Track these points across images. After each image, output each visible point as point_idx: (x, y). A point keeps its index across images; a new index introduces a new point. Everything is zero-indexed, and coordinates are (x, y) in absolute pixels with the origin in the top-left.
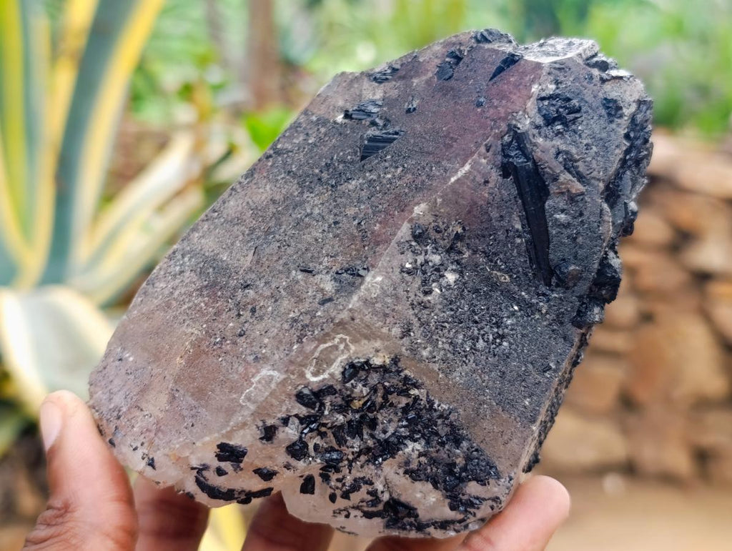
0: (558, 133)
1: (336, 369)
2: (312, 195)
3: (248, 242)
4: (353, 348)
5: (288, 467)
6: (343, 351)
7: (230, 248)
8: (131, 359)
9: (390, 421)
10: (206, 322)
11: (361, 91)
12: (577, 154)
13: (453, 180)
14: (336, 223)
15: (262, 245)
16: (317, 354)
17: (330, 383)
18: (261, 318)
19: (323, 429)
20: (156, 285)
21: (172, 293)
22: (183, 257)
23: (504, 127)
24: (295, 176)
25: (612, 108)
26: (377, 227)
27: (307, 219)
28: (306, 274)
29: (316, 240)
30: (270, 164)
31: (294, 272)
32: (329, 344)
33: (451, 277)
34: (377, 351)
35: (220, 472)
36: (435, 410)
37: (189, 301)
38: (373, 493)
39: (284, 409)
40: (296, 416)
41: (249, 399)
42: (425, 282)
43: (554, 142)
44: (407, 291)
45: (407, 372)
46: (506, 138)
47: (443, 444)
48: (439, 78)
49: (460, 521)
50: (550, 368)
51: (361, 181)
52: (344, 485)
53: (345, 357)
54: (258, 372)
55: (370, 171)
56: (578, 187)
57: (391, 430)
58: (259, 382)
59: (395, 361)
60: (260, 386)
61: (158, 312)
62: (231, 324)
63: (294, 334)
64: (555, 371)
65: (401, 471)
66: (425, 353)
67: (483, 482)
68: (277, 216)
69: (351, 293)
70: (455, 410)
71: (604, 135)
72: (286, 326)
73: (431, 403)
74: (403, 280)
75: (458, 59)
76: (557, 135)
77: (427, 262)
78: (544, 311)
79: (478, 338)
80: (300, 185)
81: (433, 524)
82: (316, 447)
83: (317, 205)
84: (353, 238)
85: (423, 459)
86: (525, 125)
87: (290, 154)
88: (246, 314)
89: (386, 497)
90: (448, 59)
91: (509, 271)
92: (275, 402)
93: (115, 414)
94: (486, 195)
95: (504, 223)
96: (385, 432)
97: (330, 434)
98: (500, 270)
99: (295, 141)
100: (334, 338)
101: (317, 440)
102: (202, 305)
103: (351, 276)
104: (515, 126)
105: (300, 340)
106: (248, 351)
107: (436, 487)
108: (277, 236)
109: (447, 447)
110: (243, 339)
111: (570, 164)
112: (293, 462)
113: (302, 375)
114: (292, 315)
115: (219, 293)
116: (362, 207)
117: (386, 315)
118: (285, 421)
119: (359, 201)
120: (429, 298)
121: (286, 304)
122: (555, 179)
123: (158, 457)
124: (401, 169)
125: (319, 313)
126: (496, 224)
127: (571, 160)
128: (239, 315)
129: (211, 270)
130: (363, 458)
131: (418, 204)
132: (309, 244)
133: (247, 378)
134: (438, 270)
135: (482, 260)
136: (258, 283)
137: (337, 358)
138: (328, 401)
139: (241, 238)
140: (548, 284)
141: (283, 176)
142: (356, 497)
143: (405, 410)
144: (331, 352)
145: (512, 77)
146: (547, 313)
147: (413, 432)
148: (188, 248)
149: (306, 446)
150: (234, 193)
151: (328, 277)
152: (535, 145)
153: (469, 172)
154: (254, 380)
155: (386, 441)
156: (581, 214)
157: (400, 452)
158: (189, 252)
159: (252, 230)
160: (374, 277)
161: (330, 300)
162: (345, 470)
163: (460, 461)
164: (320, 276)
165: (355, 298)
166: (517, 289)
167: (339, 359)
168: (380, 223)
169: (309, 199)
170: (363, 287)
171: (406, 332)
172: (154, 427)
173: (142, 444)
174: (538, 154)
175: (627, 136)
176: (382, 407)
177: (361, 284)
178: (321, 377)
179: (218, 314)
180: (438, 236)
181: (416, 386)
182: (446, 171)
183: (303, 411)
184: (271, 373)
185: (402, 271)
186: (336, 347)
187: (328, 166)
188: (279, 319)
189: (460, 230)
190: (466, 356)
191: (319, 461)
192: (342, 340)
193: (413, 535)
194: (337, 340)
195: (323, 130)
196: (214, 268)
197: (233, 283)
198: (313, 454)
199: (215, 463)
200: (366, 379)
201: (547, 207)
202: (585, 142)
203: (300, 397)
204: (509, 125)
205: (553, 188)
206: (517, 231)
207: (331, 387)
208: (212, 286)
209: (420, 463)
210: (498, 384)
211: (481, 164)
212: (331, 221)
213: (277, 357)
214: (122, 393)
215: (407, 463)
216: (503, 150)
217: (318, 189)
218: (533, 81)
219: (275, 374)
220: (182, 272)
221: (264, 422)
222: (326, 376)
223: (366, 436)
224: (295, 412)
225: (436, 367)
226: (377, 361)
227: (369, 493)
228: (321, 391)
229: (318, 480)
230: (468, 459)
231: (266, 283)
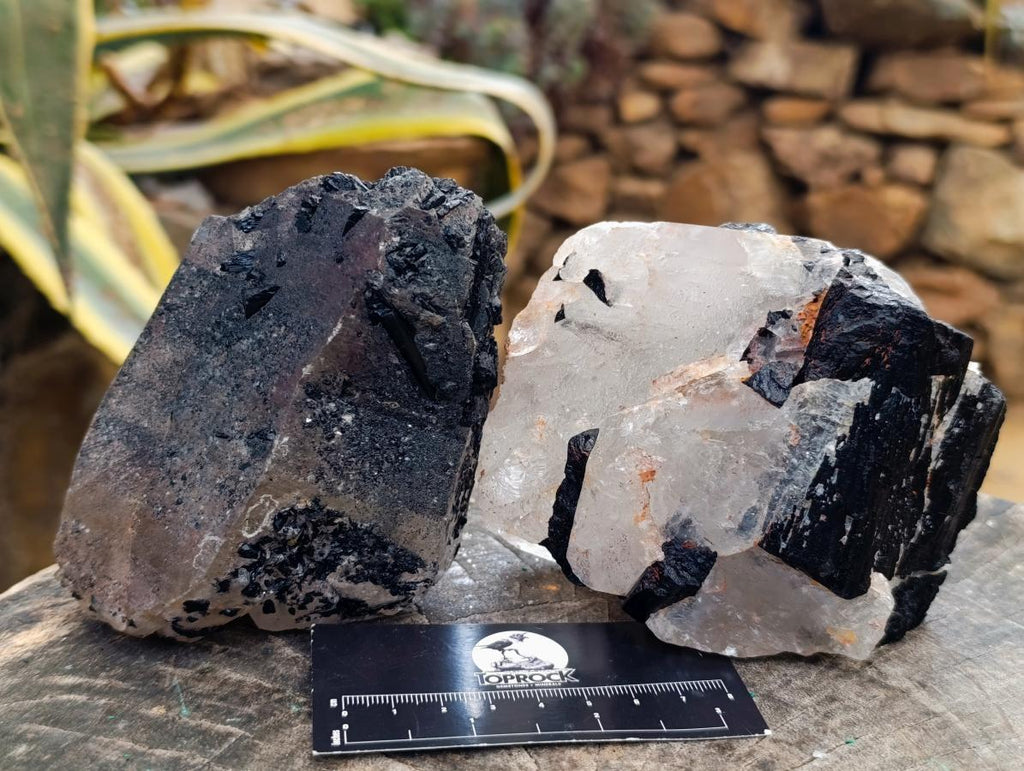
0: (411, 281)
1: (267, 522)
2: (211, 356)
3: (164, 407)
4: (277, 502)
5: (247, 603)
6: (269, 508)
7: (147, 413)
8: (87, 531)
9: (324, 545)
10: (145, 492)
11: (231, 239)
12: (432, 292)
13: (330, 339)
14: (238, 386)
15: (176, 411)
16: (247, 516)
17: (266, 534)
18: (192, 486)
19: (269, 568)
20: (91, 455)
21: (106, 464)
22: (108, 426)
23: (362, 284)
24: (190, 335)
25: (453, 242)
26: (274, 390)
27: (211, 382)
28: (222, 440)
29: (224, 404)
30: (164, 321)
31: (211, 438)
32: (256, 505)
33: (348, 418)
34: (299, 498)
35: (191, 620)
36: (360, 530)
37: (125, 472)
38: (325, 600)
39: (231, 565)
40: (244, 567)
41: (199, 563)
42: (326, 431)
43: (409, 289)
44: (313, 442)
45: (328, 507)
46: (367, 293)
47: (372, 552)
48: (300, 230)
49: (403, 601)
50: (450, 467)
51: (251, 340)
52: (298, 601)
53: (272, 511)
54: (202, 538)
55: (258, 330)
56: (439, 319)
57: (327, 551)
58: (205, 547)
59: (316, 501)
60: (206, 551)
61: (99, 484)
62: (168, 493)
63: (223, 500)
64: (454, 467)
65: (343, 579)
66: (340, 488)
67: (412, 571)
68: (182, 378)
69: (264, 458)
70: (376, 525)
71: (452, 267)
72: (216, 492)
73: (354, 525)
74: (307, 434)
75: (313, 208)
76: (410, 282)
77: (324, 412)
78: (434, 422)
79: (382, 462)
80: (198, 344)
81: (383, 607)
82: (266, 583)
83: (216, 367)
84: (255, 400)
85: (359, 566)
86: (379, 282)
87: (181, 310)
88: (179, 482)
89: (336, 600)
90: (303, 209)
91: (396, 399)
92: (223, 562)
93: (87, 582)
94: (362, 344)
95: (384, 363)
96: (321, 554)
97: (276, 570)
98: (389, 400)
99: (182, 295)
100: (259, 500)
101: (267, 577)
102: (138, 474)
103: (260, 440)
104: (372, 285)
105: (230, 506)
106: (189, 519)
107: (375, 582)
108: (189, 401)
109: (376, 553)
110: (181, 506)
111: (426, 303)
112: (250, 600)
113: (240, 536)
114: (218, 481)
115: (150, 462)
116: (258, 368)
117: (299, 468)
118: (235, 574)
119: (254, 362)
120: (333, 442)
121: (211, 470)
122: (417, 318)
123: (135, 618)
124: (283, 328)
125: (241, 479)
126: (376, 365)
127: (426, 300)
128: (173, 484)
129: (136, 438)
130: (309, 578)
131: (305, 365)
132: (219, 408)
133: (193, 544)
134: (335, 416)
135: (372, 396)
136: (182, 450)
137: (265, 514)
138: (266, 547)
139: (155, 403)
140: (432, 399)
141: (179, 335)
142: (311, 606)
143: (335, 534)
144: (260, 511)
145: (360, 231)
146: (437, 423)
147: (345, 548)
148: (110, 416)
149: (258, 585)
150: (137, 354)
151: (242, 442)
152: (393, 296)
153: (342, 330)
154: (201, 545)
155: (325, 560)
156: (446, 340)
157: (339, 567)
158: (112, 420)
159: (164, 396)
160: (281, 439)
161: (248, 465)
162: (297, 591)
163: (391, 561)
164: (234, 441)
165: (269, 462)
166: (407, 410)
167: (268, 515)
168: (276, 385)
169: (208, 360)
170: (273, 451)
171: (320, 476)
172: (125, 594)
173: (120, 610)
174: (397, 303)
175: (474, 257)
176: (314, 536)
177: (272, 447)
178: (256, 532)
179: (153, 483)
180: (328, 388)
181: (340, 515)
182: (322, 331)
183: (248, 561)
184: (212, 538)
185: (304, 427)
186: (263, 506)
187: (218, 324)
188: (208, 486)
189: (347, 378)
190: (375, 480)
191: (271, 592)
192: (266, 499)
193: (368, 617)
194: (262, 501)
195: (205, 283)
196: (139, 436)
197: (159, 451)
198: (265, 588)
199: (185, 615)
200: (295, 522)
201: (416, 340)
202: (436, 279)
203: (242, 553)
204: (367, 284)
205: (418, 325)
206: (396, 365)
207: (267, 537)
208: (141, 454)
209: (357, 570)
210: (408, 493)
211: (351, 320)
212: (233, 384)
213: (214, 522)
214: (88, 562)
215: (347, 572)
216: (367, 304)
217: (215, 349)
218: (379, 238)
219: (216, 538)
220: (110, 441)
221: (217, 579)
222: (260, 530)
223: (306, 561)
224: (242, 564)
225: (352, 496)
226: (300, 506)
227: (321, 601)
228: (258, 543)
229: (276, 602)
230: (396, 557)
231: (189, 450)
